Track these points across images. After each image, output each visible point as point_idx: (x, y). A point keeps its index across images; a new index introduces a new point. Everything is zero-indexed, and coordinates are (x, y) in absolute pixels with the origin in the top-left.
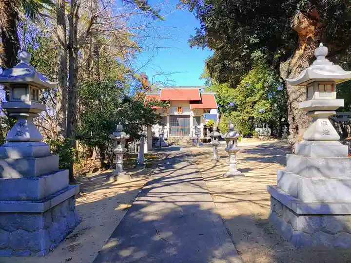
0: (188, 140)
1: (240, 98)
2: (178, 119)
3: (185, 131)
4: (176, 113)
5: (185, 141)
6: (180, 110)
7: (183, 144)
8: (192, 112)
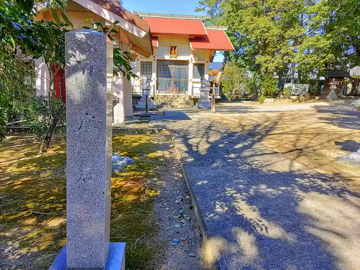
0: (187, 99)
1: (276, 31)
2: (169, 66)
3: (181, 86)
4: (167, 57)
5: (181, 101)
6: (173, 51)
7: (179, 107)
8: (192, 56)
